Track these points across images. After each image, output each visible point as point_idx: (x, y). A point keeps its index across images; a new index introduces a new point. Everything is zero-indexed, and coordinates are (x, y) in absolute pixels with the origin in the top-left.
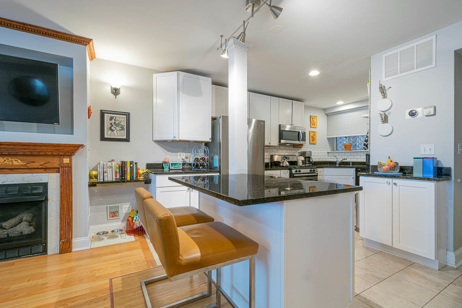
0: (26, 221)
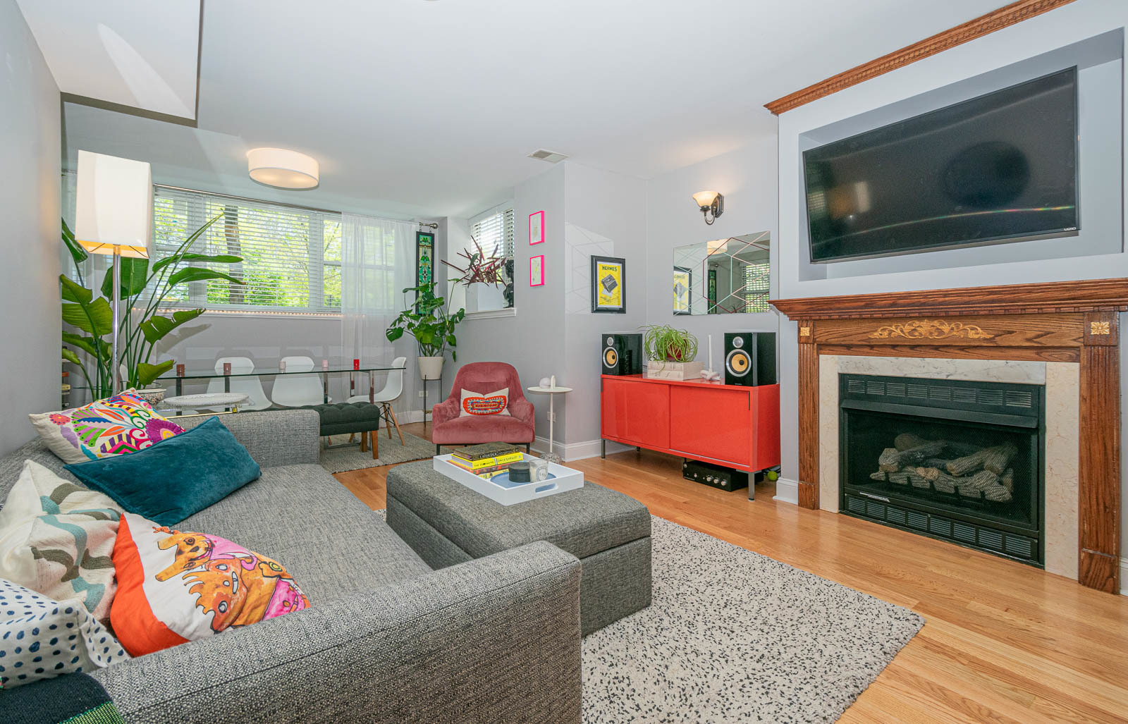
0: (992, 469)
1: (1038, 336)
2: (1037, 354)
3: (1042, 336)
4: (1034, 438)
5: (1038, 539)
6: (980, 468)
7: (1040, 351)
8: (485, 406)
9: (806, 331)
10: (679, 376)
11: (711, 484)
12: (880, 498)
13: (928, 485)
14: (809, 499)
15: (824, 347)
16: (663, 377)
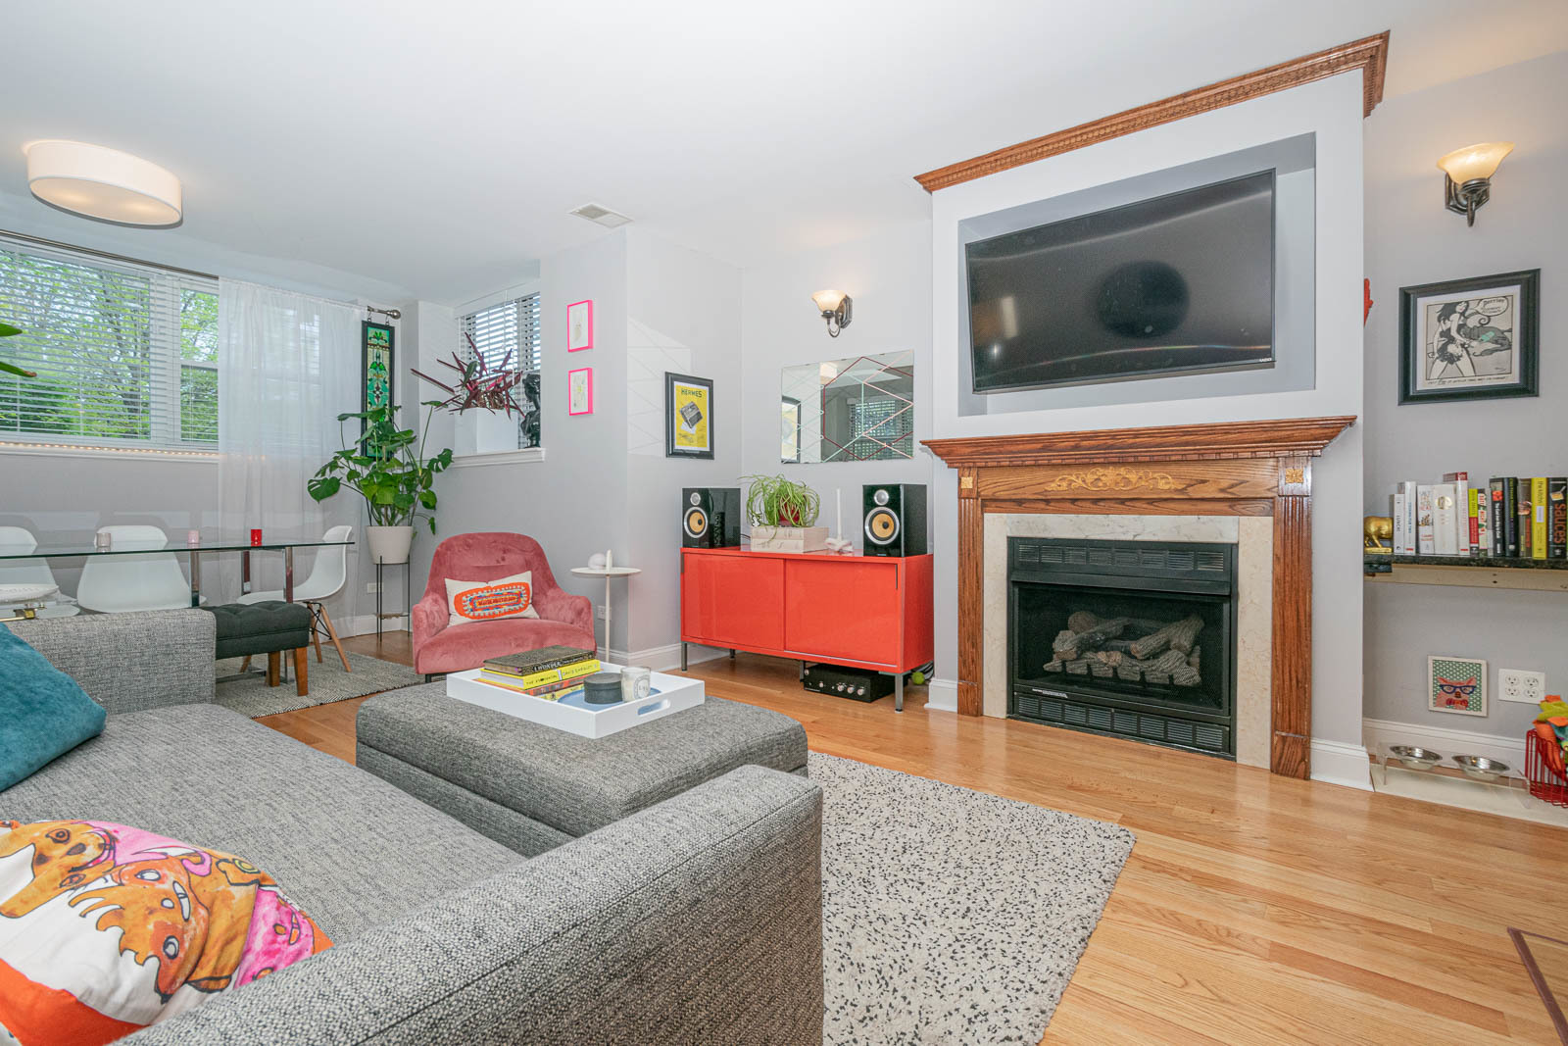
0: (1179, 648)
1: (1232, 486)
2: (1230, 507)
3: (1237, 485)
4: (1226, 607)
5: (1229, 726)
6: (1166, 647)
7: (1234, 502)
8: (496, 601)
9: (968, 482)
10: (797, 547)
11: (844, 694)
12: (1057, 694)
13: (1110, 673)
14: (970, 704)
15: (989, 503)
16: (774, 548)
